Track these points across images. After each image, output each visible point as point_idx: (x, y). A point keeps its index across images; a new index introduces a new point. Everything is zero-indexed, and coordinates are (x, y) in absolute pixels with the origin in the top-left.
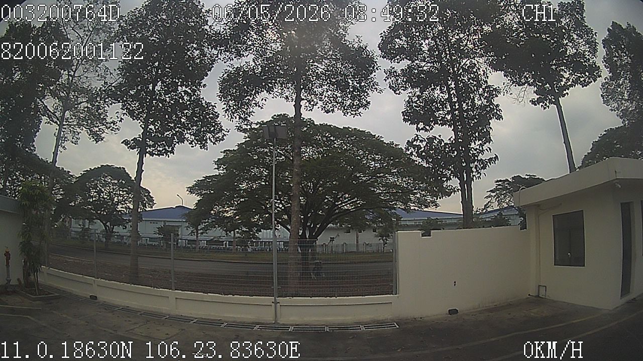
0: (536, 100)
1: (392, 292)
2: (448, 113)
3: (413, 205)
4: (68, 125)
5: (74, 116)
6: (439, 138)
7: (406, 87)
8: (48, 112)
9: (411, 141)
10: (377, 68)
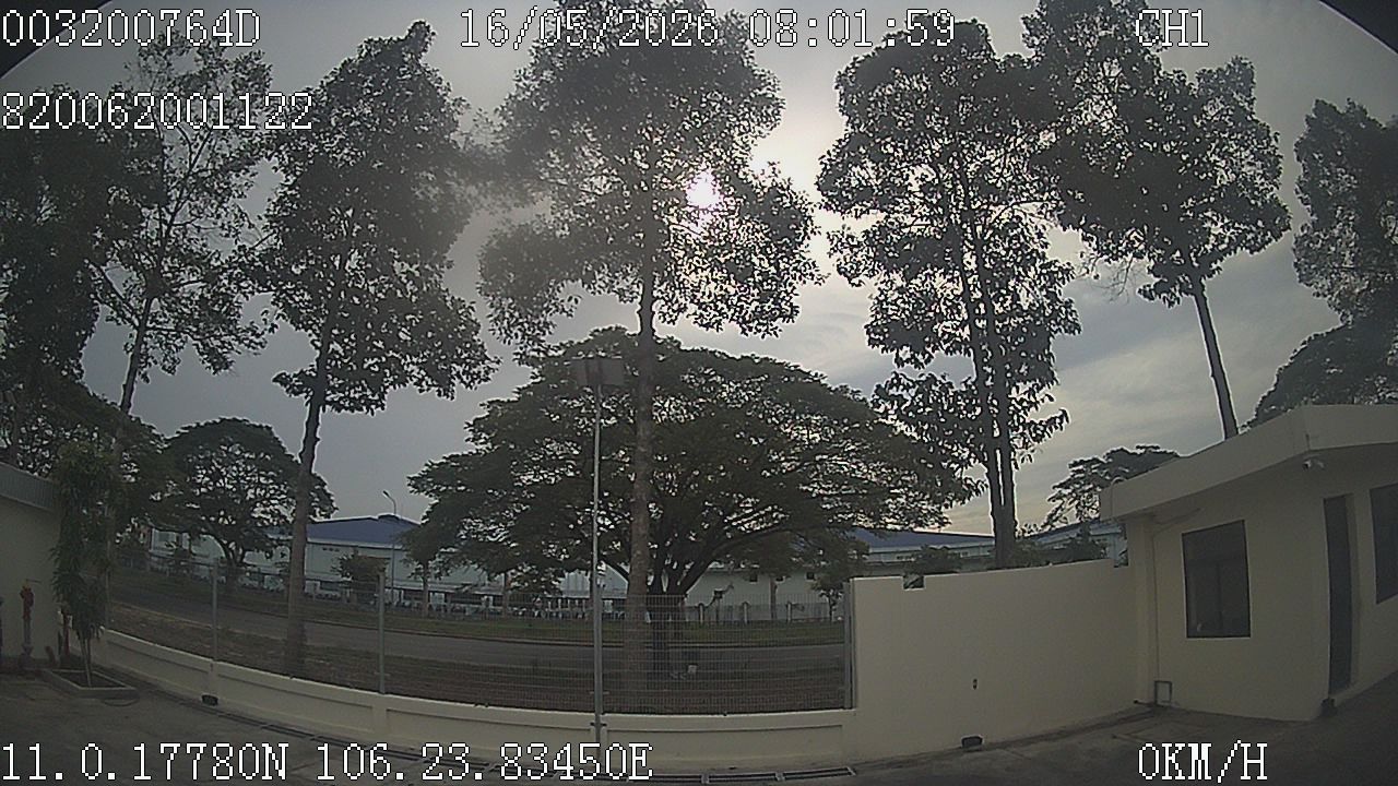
0: (1152, 287)
1: (843, 702)
2: (962, 325)
3: (892, 520)
4: (154, 328)
5: (169, 311)
6: (943, 381)
7: (873, 270)
8: (113, 295)
9: (883, 386)
10: (812, 232)
